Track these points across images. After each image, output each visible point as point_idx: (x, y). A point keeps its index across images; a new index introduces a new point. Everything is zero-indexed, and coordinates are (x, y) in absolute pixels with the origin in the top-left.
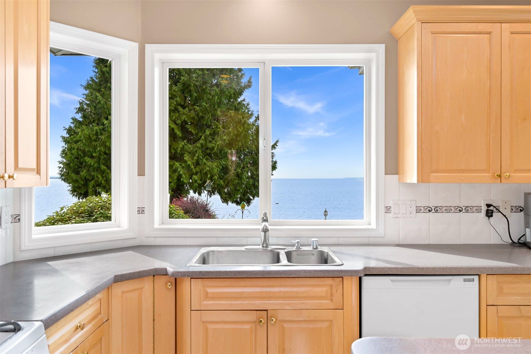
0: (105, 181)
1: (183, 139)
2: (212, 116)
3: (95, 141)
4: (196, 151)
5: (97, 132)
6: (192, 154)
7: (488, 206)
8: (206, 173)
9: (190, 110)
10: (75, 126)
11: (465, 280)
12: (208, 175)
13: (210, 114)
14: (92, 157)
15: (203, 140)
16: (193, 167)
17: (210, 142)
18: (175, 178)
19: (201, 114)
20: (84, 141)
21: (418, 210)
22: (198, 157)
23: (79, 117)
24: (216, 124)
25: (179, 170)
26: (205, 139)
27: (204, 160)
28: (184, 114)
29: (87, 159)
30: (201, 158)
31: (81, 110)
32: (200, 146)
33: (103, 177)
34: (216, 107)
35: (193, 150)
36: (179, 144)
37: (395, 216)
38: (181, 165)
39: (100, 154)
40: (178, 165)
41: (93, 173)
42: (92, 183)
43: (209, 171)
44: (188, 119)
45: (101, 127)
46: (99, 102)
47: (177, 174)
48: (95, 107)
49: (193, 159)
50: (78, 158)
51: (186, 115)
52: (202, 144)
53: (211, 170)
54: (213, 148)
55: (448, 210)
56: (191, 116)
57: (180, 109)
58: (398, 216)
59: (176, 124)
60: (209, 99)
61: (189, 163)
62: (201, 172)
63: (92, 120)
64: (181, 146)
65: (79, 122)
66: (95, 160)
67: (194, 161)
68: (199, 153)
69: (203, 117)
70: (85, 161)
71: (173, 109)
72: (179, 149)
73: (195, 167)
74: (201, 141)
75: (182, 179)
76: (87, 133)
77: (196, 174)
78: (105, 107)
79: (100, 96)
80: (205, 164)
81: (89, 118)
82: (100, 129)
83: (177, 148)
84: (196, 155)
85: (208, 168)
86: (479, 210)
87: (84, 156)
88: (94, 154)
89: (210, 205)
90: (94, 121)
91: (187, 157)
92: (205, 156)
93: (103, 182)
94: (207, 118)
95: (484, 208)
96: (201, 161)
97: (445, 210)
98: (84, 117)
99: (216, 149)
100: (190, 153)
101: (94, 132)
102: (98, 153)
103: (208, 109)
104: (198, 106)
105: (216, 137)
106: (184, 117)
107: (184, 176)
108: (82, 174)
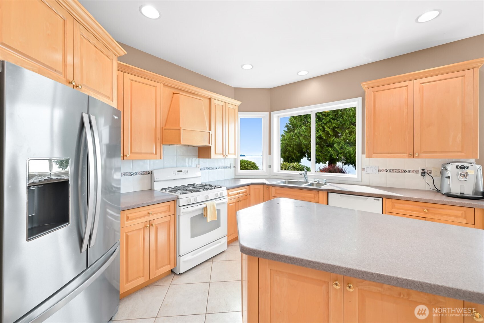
0: (295, 157)
1: (333, 136)
2: (350, 122)
3: (292, 139)
4: (341, 142)
5: (293, 136)
6: (339, 143)
7: (423, 170)
8: (346, 153)
9: (337, 121)
10: (285, 134)
11: (374, 199)
12: (347, 154)
13: (349, 122)
14: (291, 147)
15: (344, 136)
16: (339, 150)
17: (349, 136)
18: (329, 156)
19: (343, 122)
20: (288, 140)
21: (380, 171)
22: (342, 145)
23: (286, 129)
24: (352, 127)
25: (331, 152)
26: (346, 134)
27: (345, 147)
28: (334, 123)
29: (288, 148)
30: (344, 145)
31: (287, 126)
32: (343, 139)
33: (295, 156)
34: (352, 117)
35: (339, 141)
36: (331, 138)
37: (367, 173)
38: (332, 149)
39: (294, 145)
40: (331, 149)
41: (291, 154)
42: (290, 159)
43: (348, 152)
44: (336, 125)
45: (294, 133)
46: (294, 122)
47: (330, 154)
48: (292, 124)
49: (339, 146)
50: (285, 147)
51: (335, 123)
52: (344, 138)
53: (349, 152)
54: (351, 139)
55: (398, 171)
56: (338, 124)
57: (332, 121)
58: (369, 173)
59: (330, 128)
60: (348, 114)
61: (337, 148)
62: (343, 153)
63: (291, 130)
64: (332, 140)
65: (286, 131)
66: (291, 148)
67: (340, 147)
68: (343, 143)
69: (344, 124)
70: (288, 149)
71: (328, 121)
72: (331, 141)
73: (340, 150)
74: (343, 137)
75: (333, 156)
76: (289, 136)
77: (341, 153)
78: (296, 124)
79: (294, 120)
80: (346, 148)
81: (290, 130)
82: (294, 134)
83: (330, 141)
84: (341, 144)
85: (347, 151)
86: (417, 172)
87: (288, 146)
88: (291, 146)
89: (345, 170)
90: (292, 130)
91: (335, 145)
92: (346, 144)
93: (295, 158)
94: (347, 124)
95: (421, 171)
96: (344, 147)
97: (396, 171)
98: (288, 129)
99: (352, 140)
100: (337, 143)
101: (291, 136)
102: (293, 145)
103: (347, 119)
104: (341, 118)
105: (353, 134)
106: (334, 125)
107: (334, 155)
108: (287, 154)
